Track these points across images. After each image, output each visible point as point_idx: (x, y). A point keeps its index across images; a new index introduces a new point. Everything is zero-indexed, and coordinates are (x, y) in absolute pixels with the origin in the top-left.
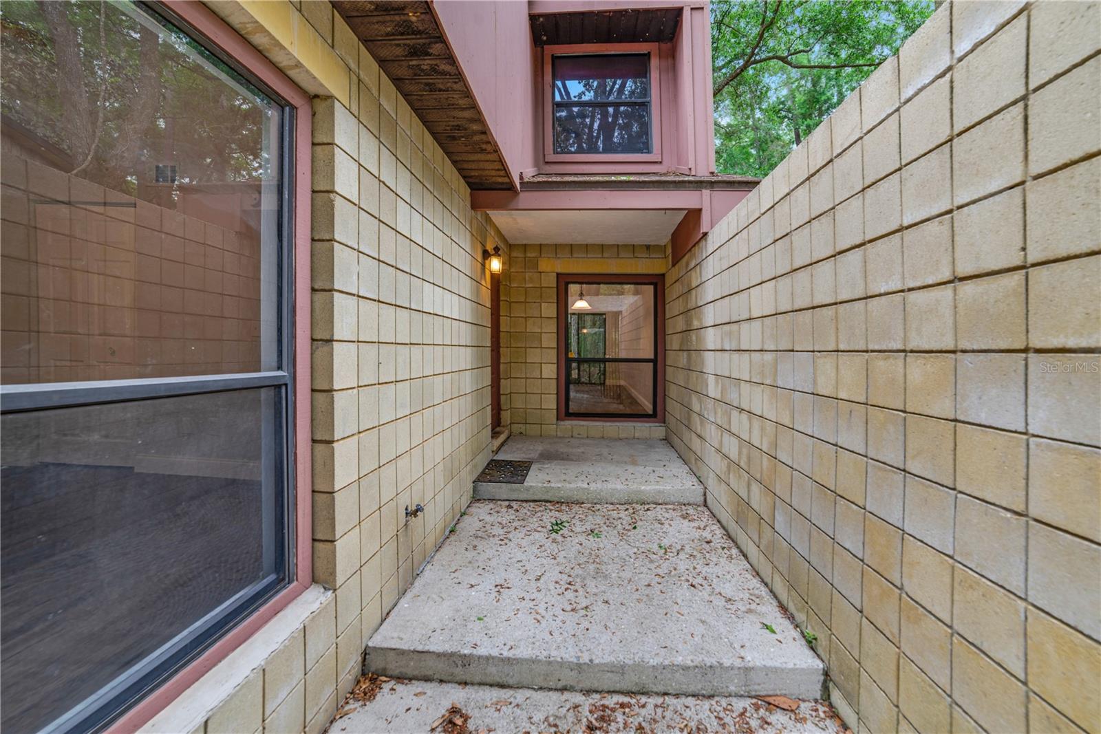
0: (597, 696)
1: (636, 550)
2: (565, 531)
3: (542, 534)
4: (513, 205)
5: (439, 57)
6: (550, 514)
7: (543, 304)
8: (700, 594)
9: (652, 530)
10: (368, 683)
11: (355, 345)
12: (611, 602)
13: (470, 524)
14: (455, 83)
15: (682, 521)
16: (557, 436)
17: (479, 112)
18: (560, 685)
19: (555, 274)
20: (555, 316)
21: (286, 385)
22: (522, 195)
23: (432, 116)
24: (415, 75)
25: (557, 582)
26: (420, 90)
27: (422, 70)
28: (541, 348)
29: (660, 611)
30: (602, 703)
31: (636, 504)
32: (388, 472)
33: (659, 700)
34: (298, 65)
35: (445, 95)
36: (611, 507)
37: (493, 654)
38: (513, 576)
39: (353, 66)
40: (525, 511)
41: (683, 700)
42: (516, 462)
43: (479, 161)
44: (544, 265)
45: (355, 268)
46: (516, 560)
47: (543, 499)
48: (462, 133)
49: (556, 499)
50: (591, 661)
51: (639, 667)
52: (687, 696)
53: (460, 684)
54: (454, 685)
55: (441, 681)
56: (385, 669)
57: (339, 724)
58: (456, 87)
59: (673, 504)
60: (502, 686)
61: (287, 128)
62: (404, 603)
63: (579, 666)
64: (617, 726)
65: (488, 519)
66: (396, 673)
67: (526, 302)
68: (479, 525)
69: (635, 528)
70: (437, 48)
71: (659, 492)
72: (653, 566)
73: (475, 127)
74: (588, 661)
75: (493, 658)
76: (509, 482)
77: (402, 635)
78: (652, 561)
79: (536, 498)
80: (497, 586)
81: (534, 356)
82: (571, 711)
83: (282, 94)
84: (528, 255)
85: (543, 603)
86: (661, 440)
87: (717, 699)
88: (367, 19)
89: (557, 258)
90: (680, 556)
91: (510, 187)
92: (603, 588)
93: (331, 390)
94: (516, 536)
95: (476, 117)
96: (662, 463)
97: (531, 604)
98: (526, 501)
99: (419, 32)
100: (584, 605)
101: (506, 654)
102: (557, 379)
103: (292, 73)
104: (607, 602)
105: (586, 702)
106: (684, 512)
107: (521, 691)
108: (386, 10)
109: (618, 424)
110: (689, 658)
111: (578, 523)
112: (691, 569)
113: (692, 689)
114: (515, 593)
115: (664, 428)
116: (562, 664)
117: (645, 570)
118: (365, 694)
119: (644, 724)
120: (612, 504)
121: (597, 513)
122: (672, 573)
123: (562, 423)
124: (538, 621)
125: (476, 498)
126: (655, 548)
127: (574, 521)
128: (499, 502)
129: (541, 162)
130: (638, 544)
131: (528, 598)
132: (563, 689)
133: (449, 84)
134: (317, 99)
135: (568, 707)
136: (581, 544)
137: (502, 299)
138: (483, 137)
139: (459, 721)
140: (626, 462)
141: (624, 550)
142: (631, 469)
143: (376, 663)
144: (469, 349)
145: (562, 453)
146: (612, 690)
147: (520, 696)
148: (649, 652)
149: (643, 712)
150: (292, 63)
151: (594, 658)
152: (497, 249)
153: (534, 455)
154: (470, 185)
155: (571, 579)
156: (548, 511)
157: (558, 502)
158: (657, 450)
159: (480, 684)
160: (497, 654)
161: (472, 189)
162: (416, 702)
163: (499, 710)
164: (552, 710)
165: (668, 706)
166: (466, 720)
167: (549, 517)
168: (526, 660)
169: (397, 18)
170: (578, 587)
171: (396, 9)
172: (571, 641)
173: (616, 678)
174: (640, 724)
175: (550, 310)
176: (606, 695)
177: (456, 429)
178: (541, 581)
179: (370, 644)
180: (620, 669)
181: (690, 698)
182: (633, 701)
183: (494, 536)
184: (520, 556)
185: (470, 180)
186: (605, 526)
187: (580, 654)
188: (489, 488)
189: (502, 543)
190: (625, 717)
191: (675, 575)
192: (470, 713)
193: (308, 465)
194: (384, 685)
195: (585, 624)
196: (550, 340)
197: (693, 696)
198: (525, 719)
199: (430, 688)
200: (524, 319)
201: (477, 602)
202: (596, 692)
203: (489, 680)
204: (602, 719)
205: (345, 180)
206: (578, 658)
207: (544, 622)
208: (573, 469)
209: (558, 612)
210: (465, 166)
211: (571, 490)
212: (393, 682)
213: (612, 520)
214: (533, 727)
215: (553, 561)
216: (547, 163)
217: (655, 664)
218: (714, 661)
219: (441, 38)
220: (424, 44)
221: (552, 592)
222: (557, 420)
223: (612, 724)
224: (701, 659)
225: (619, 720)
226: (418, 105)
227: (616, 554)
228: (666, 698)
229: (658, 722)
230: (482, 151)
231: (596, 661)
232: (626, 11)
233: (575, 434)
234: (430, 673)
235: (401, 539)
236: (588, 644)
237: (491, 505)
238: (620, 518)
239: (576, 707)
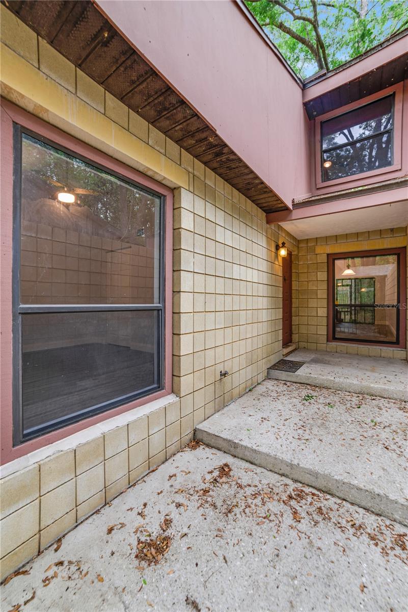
0: (301, 485)
1: (354, 419)
2: (312, 401)
3: (298, 400)
4: (289, 219)
5: (229, 154)
6: (308, 391)
7: (318, 273)
8: (390, 454)
9: (371, 411)
10: (195, 443)
11: (192, 294)
12: (323, 441)
13: (261, 389)
14: (240, 163)
15: (398, 410)
16: (326, 351)
17: (255, 174)
18: (281, 472)
19: (326, 254)
20: (326, 279)
21: (161, 310)
22: (294, 211)
23: (235, 181)
24: (221, 165)
25: (295, 424)
26: (226, 171)
27: (223, 162)
28: (317, 298)
29: (354, 454)
30: (301, 488)
31: (365, 395)
32: (210, 353)
33: (339, 501)
34: (165, 178)
35: (237, 170)
36: (348, 394)
37: (248, 446)
38: (273, 416)
39: (190, 170)
40: (293, 387)
41: (356, 508)
42: (295, 362)
43: (265, 198)
44: (319, 250)
45: (192, 260)
46: (277, 409)
47: (306, 382)
48: (252, 186)
49: (313, 384)
50: (298, 464)
51: (327, 477)
52: (360, 507)
53: (232, 456)
54: (230, 455)
55: (225, 452)
56: (202, 440)
57: (180, 454)
58: (240, 165)
59: (396, 399)
60: (252, 463)
61: (162, 205)
62: (217, 415)
63: (292, 465)
64: (306, 502)
65: (271, 388)
66: (206, 442)
67: (308, 272)
68: (265, 390)
69: (359, 407)
70: (225, 150)
71: (384, 390)
72: (361, 430)
73: (257, 181)
74: (296, 464)
75: (248, 448)
76: (287, 371)
77: (211, 427)
78: (362, 427)
79: (302, 382)
80: (262, 418)
81: (313, 303)
82: (283, 486)
83: (160, 192)
84: (309, 245)
85: (283, 431)
86: (402, 360)
87: (382, 518)
88: (194, 148)
89: (327, 244)
90: (385, 430)
91: (286, 209)
92: (322, 433)
93: (180, 313)
94: (282, 398)
95: (255, 176)
96: (395, 373)
97: (277, 430)
98: (296, 383)
99: (216, 145)
100: (307, 438)
101: (254, 447)
102: (327, 317)
103: (163, 182)
104: (321, 440)
105: (292, 486)
106: (402, 406)
107: (260, 468)
108: (200, 141)
109: (369, 347)
110: (363, 484)
111: (323, 398)
112: (391, 439)
113: (363, 504)
114: (270, 423)
115: (405, 352)
116: (282, 461)
117: (355, 431)
118: (193, 446)
119: (323, 508)
120: (349, 392)
121: (337, 395)
122: (374, 437)
123: (330, 343)
124: (277, 439)
125: (268, 378)
126: (368, 421)
127: (320, 397)
128: (280, 381)
129: (314, 189)
130: (356, 416)
131: (277, 427)
132: (282, 475)
133: (237, 165)
134: (174, 190)
135: (282, 483)
136: (319, 409)
137: (293, 271)
138: (263, 185)
139: (227, 469)
140: (366, 370)
141: (346, 417)
142: (368, 373)
143: (199, 436)
144: (265, 299)
145: (326, 360)
146: (310, 484)
147: (259, 470)
148: (337, 472)
149: (325, 502)
150: (162, 178)
151: (300, 463)
152: (283, 244)
153: (308, 359)
154: (264, 211)
155: (304, 424)
156: (307, 389)
157: (314, 386)
158: (396, 365)
159: (242, 459)
160: (250, 447)
161: (267, 213)
162: (211, 456)
163: (246, 472)
164: (273, 482)
165: (344, 506)
166: (230, 470)
167: (304, 393)
168: (264, 453)
169: (205, 142)
170: (307, 429)
171: (204, 139)
172: (291, 452)
173: (313, 479)
174: (320, 507)
175: (323, 276)
176: (306, 486)
177: (255, 339)
178: (287, 421)
179: (197, 427)
180: (316, 475)
181: (362, 509)
182: (321, 495)
183: (271, 396)
184: (281, 407)
185: (264, 209)
186: (339, 403)
187: (293, 459)
188: (276, 373)
189: (274, 400)
190: (312, 500)
191: (376, 439)
192: (233, 468)
193: (171, 343)
194: (201, 446)
195: (303, 447)
196: (323, 294)
197: (364, 509)
198: (257, 480)
199: (219, 453)
200: (306, 283)
201: (250, 423)
202: (301, 483)
203: (245, 458)
204: (299, 495)
205: (187, 222)
206: (292, 461)
207: (280, 440)
208: (328, 369)
209: (290, 437)
210: (259, 202)
211: (323, 380)
212: (205, 446)
213: (345, 400)
214: (260, 485)
215: (298, 414)
216: (318, 189)
217: (338, 479)
218: (382, 493)
219: (226, 145)
220: (220, 150)
221: (291, 428)
222: (327, 341)
223: (304, 500)
224: (371, 488)
225: (308, 500)
226: (226, 178)
227: (339, 418)
228: (344, 502)
229: (333, 511)
230: (265, 192)
231: (301, 466)
232: (372, 72)
233: (338, 350)
234: (220, 447)
235: (217, 386)
236: (300, 456)
237: (276, 382)
238: (351, 401)
239: (286, 485)
